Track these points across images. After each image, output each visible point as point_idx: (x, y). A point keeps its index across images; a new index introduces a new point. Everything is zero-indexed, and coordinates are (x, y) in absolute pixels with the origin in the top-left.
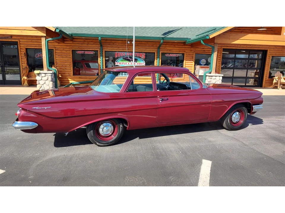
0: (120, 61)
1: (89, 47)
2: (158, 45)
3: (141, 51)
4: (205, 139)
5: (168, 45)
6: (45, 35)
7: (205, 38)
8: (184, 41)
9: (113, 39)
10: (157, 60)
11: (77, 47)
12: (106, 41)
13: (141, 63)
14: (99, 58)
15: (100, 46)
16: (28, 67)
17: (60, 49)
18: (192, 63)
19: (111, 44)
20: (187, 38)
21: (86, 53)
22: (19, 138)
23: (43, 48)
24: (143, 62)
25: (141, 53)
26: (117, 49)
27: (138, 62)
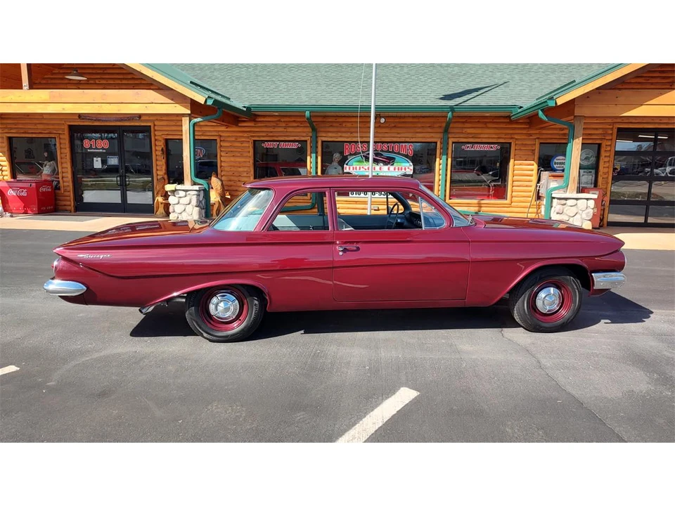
0: (354, 163)
1: (287, 134)
2: (444, 125)
3: (403, 140)
4: (451, 345)
5: (470, 122)
6: (189, 112)
7: (545, 104)
8: (507, 114)
9: (338, 114)
10: (440, 159)
11: (264, 134)
12: (324, 120)
13: (403, 168)
14: (308, 158)
15: (311, 130)
16: (166, 177)
17: (228, 139)
18: (533, 165)
19: (334, 124)
20: (514, 106)
21: (283, 145)
22: (81, 315)
23: (184, 138)
24: (408, 164)
25: (404, 144)
26: (348, 137)
27: (395, 164)
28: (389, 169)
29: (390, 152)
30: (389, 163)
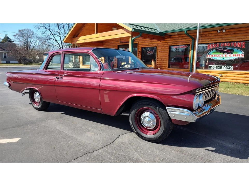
0: (212, 53)
1: (183, 42)
3: (239, 40)
6: (131, 35)
11: (173, 43)
13: (238, 55)
15: (192, 39)
17: (161, 46)
19: (203, 36)
21: (181, 47)
24: (241, 53)
26: (208, 41)
27: (234, 53)
28: (230, 56)
29: (232, 47)
30: (230, 53)
